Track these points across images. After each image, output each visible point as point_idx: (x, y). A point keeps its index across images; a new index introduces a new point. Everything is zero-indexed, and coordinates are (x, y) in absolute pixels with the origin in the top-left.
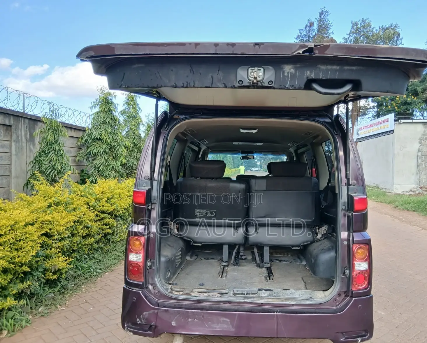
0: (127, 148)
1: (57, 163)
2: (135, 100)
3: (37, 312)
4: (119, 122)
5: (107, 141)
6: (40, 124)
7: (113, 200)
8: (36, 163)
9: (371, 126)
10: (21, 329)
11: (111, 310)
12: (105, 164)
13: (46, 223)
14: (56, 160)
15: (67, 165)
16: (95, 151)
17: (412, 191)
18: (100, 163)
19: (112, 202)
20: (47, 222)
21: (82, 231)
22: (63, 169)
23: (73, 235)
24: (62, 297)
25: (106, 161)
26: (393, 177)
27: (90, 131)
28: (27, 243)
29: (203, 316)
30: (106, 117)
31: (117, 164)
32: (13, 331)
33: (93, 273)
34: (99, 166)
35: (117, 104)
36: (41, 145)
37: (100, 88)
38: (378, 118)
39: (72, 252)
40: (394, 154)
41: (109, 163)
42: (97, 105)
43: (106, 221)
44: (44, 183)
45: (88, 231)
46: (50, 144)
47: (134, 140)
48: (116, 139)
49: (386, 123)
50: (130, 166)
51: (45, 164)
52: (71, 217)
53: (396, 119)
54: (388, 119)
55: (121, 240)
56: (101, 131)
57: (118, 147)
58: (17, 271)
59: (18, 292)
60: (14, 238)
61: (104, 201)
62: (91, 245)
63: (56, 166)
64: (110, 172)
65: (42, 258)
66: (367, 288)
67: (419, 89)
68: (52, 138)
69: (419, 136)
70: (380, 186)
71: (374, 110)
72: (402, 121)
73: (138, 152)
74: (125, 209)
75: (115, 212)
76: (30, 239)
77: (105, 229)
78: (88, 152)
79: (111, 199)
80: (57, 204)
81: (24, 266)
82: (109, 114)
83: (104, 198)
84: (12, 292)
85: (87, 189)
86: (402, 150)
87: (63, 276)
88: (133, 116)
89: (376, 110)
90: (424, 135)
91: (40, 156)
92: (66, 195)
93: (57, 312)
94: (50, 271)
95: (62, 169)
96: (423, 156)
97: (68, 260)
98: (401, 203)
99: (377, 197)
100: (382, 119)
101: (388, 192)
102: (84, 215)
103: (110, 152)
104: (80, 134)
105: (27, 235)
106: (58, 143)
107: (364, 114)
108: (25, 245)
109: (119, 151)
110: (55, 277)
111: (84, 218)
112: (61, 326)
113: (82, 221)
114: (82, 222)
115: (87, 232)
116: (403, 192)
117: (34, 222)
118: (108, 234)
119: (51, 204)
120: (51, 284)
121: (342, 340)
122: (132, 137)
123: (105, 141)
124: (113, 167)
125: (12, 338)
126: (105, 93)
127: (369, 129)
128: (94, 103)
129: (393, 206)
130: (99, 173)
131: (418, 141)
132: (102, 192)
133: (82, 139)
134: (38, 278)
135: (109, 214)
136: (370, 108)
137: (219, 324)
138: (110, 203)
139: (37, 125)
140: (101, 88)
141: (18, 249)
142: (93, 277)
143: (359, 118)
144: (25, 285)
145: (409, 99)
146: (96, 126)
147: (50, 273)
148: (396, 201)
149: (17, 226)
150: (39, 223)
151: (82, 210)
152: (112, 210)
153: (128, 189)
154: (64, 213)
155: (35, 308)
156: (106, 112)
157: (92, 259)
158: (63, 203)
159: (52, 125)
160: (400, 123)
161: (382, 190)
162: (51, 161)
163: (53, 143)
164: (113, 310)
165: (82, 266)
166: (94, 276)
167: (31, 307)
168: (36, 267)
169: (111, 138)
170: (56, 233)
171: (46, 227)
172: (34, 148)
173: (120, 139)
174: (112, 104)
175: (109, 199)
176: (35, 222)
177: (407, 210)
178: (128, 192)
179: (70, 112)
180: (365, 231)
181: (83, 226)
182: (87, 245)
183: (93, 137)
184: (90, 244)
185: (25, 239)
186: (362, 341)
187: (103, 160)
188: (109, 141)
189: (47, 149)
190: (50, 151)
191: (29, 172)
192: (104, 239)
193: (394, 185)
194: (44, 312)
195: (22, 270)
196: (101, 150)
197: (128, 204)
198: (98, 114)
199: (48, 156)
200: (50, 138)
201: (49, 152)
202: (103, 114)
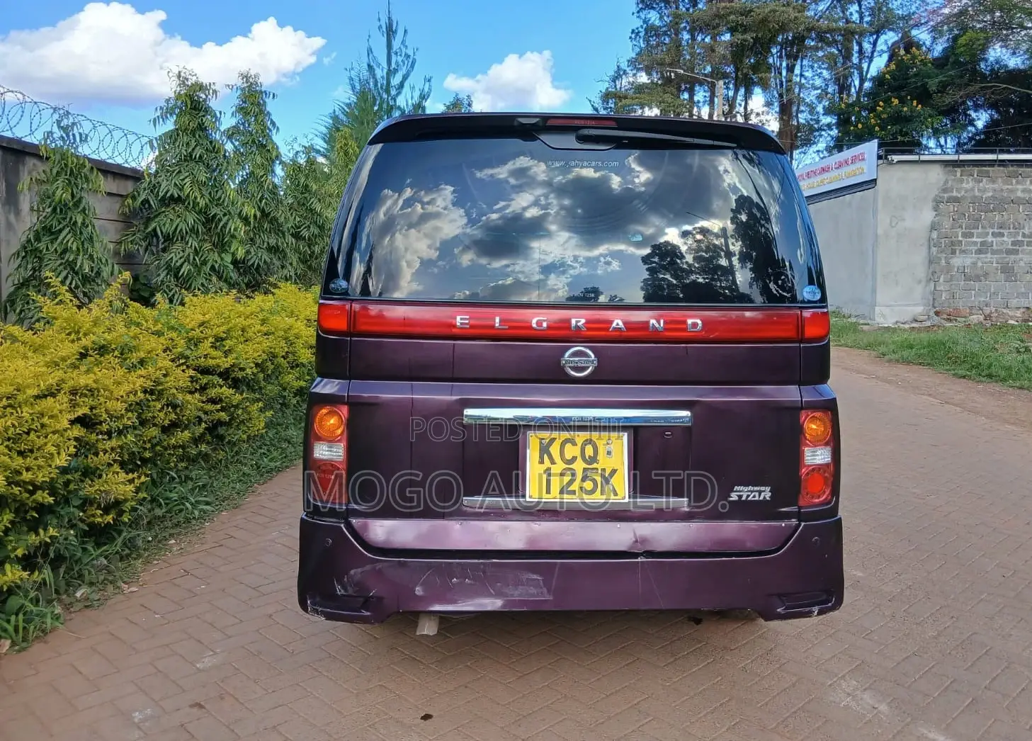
0: (246, 220)
1: (80, 257)
2: (261, 102)
3: (72, 600)
4: (224, 156)
5: (199, 203)
6: (31, 162)
7: (228, 341)
8: (28, 257)
9: (824, 170)
10: (41, 634)
11: (250, 587)
12: (194, 259)
13: (82, 394)
14: (78, 249)
15: (104, 261)
16: (168, 228)
17: (917, 321)
18: (181, 258)
19: (227, 348)
20: (84, 391)
21: (162, 415)
22: (94, 272)
23: (143, 423)
24: (125, 565)
25: (196, 252)
26: (874, 291)
27: (153, 179)
28: (46, 437)
29: (484, 572)
30: (193, 144)
31: (222, 259)
32: (24, 640)
33: (193, 513)
34: (178, 264)
35: (220, 113)
36: (38, 213)
37: (177, 72)
38: (839, 152)
39: (139, 463)
40: (877, 235)
41: (202, 259)
42: (171, 115)
43: (213, 393)
44: (68, 301)
45: (176, 414)
46: (61, 210)
47: (261, 201)
48: (220, 198)
49: (858, 165)
50: (253, 265)
51: (50, 260)
52: (137, 381)
53: (881, 153)
54: (862, 154)
55: (249, 437)
56: (181, 178)
57: (225, 219)
58: (23, 504)
59: (27, 552)
60: (17, 424)
61: (207, 344)
62: (183, 447)
63: (78, 265)
64: (206, 279)
65: (77, 476)
66: (830, 503)
67: (933, 84)
68: (67, 196)
69: (935, 192)
70: (846, 311)
71: (829, 132)
72: (896, 158)
73: (272, 231)
74: (257, 365)
75: (234, 371)
76: (52, 430)
77: (212, 411)
78: (150, 229)
79: (223, 339)
80: (103, 350)
81: (40, 492)
82: (199, 136)
83: (206, 338)
84: (16, 553)
85: (165, 317)
86: (895, 227)
87: (125, 519)
88: (257, 142)
89: (835, 132)
90: (945, 190)
91: (38, 239)
92: (121, 329)
93: (120, 597)
94: (96, 505)
95: (92, 271)
96: (943, 240)
97: (136, 481)
98: (892, 347)
99: (839, 336)
100: (847, 154)
101: (862, 324)
102: (165, 376)
103: (205, 230)
104: (128, 187)
105: (45, 420)
106: (81, 208)
107: (808, 142)
108: (42, 441)
109: (228, 229)
110: (109, 518)
111: (167, 382)
112: (136, 624)
113: (162, 390)
114: (161, 393)
115: (173, 416)
116: (897, 322)
117: (53, 391)
118: (220, 423)
119: (87, 350)
120: (99, 535)
121: (778, 610)
122: (255, 195)
123: (191, 204)
124: (213, 268)
125: (23, 653)
126: (189, 83)
127: (819, 178)
128: (161, 108)
129: (874, 353)
130: (177, 281)
131: (930, 205)
132: (202, 324)
133: (134, 198)
134: (70, 521)
135: (221, 375)
136: (820, 129)
137: (520, 587)
138: (222, 348)
139: (24, 165)
140: (180, 72)
141: (25, 452)
142: (194, 522)
143: (796, 153)
144: (43, 536)
145: (905, 109)
146: (169, 166)
147: (96, 509)
148: (880, 344)
149: (20, 398)
150: (65, 393)
151: (160, 365)
152: (227, 365)
153: (261, 317)
154: (121, 372)
155: (66, 591)
156: (193, 133)
157: (185, 482)
158: (116, 349)
159: (65, 164)
160: (891, 163)
161: (849, 320)
162: (65, 251)
163: (69, 208)
164: (254, 588)
165: (164, 496)
166: (194, 518)
167: (56, 590)
168: (63, 495)
169: (208, 196)
170: (105, 416)
171: (82, 403)
172: (17, 220)
173: (229, 198)
174: (207, 112)
175: (219, 339)
176: (56, 392)
177: (907, 362)
178: (262, 325)
179: (103, 131)
180: (826, 383)
181: (164, 402)
182: (175, 447)
183: (161, 194)
184: (180, 446)
185: (39, 427)
186: (820, 613)
187: (188, 251)
188: (202, 203)
189: (55, 223)
190: (61, 226)
191: (10, 279)
192: (208, 437)
193: (877, 308)
194: (91, 597)
195: (34, 501)
196: (183, 226)
197: (264, 352)
198: (172, 137)
199: (57, 239)
200: (62, 194)
201: (60, 231)
202: (185, 138)
